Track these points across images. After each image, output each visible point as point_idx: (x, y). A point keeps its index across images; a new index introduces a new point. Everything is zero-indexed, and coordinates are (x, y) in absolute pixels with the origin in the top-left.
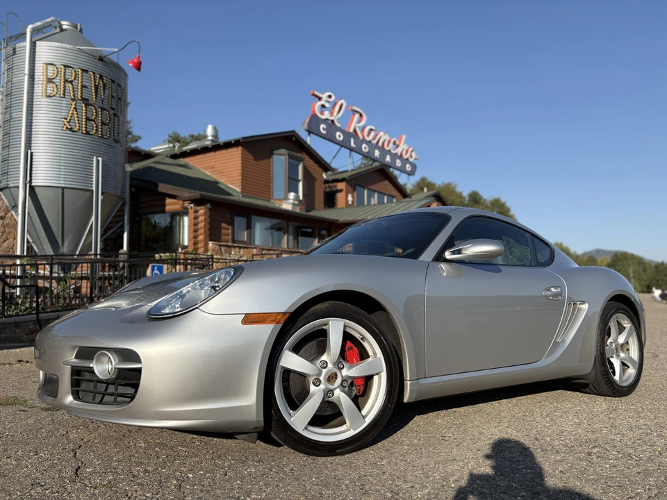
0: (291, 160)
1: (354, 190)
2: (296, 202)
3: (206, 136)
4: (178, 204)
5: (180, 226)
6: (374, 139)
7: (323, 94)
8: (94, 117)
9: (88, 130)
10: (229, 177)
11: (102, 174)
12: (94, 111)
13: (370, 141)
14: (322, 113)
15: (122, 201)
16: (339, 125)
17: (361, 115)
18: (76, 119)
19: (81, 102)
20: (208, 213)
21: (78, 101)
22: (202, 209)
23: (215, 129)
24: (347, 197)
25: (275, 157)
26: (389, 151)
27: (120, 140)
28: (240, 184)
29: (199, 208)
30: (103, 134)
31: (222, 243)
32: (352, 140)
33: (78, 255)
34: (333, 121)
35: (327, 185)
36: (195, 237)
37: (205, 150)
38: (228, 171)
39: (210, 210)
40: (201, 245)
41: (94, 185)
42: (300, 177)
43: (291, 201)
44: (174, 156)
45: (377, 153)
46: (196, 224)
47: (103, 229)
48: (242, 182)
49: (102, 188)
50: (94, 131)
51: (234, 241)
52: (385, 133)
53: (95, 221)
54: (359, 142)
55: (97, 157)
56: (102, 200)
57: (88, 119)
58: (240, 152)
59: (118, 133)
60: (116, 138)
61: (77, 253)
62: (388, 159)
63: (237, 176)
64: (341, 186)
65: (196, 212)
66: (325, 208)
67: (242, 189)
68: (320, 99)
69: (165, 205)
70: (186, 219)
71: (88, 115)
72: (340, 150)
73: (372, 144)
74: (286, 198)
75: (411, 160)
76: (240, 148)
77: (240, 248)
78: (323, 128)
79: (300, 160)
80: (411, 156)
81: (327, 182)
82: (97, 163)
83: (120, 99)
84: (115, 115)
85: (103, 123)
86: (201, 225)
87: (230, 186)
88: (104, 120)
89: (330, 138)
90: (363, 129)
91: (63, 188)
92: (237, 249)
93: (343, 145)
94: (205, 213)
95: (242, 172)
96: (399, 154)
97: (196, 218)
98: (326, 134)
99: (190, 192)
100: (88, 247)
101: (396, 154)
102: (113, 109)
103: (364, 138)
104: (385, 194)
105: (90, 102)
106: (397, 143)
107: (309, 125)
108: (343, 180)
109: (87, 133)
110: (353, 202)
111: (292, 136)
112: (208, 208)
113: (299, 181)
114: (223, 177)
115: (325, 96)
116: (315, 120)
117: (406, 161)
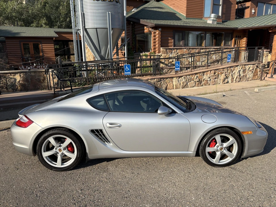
1: (257, 6)
4: (147, 29)
10: (181, 9)
15: (123, 30)
20: (160, 33)
22: (157, 31)
24: (251, 10)
28: (186, 12)
31: (167, 48)
35: (240, 4)
36: (154, 46)
38: (181, 6)
40: (157, 49)
41: (108, 25)
43: (212, 19)
46: (155, 39)
49: (111, 27)
51: (175, 46)
55: (108, 11)
63: (185, 8)
64: (248, 4)
65: (155, 33)
66: (236, 18)
67: (186, 15)
74: (210, 17)
77: (177, 49)
86: (157, 39)
87: (181, 14)
91: (96, 28)
92: (175, 50)
94: (158, 33)
95: (187, 5)
97: (155, 36)
99: (151, 24)
110: (255, 13)
112: (160, 31)
113: (220, 5)
114: (178, 9)
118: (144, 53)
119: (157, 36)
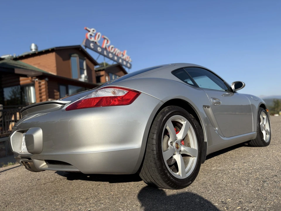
0: (80, 60)
1: (109, 75)
2: (86, 79)
3: (31, 50)
4: (28, 79)
5: (28, 92)
10: (49, 68)
13: (112, 53)
14: (91, 38)
16: (99, 44)
17: (108, 41)
20: (47, 84)
22: (43, 81)
23: (36, 46)
24: (106, 78)
25: (72, 58)
26: (120, 57)
28: (56, 71)
29: (41, 81)
32: (105, 52)
34: (96, 42)
36: (41, 97)
37: (34, 55)
38: (48, 65)
39: (48, 82)
40: (44, 101)
42: (85, 67)
43: (83, 79)
44: (16, 59)
45: (116, 58)
46: (40, 90)
54: (109, 53)
58: (54, 55)
62: (120, 61)
63: (54, 67)
64: (102, 73)
65: (40, 83)
67: (57, 73)
68: (89, 31)
69: (19, 81)
70: (32, 88)
72: (99, 56)
75: (130, 62)
76: (54, 53)
79: (84, 60)
80: (129, 60)
81: (96, 71)
86: (43, 90)
87: (50, 73)
89: (95, 50)
90: (109, 47)
93: (101, 53)
94: (45, 83)
95: (57, 65)
97: (40, 86)
98: (94, 48)
99: (35, 72)
101: (123, 59)
103: (110, 51)
106: (123, 54)
107: (86, 43)
110: (108, 80)
111: (80, 48)
112: (46, 81)
113: (84, 70)
114: (46, 69)
115: (91, 30)
116: (88, 42)
117: (127, 62)
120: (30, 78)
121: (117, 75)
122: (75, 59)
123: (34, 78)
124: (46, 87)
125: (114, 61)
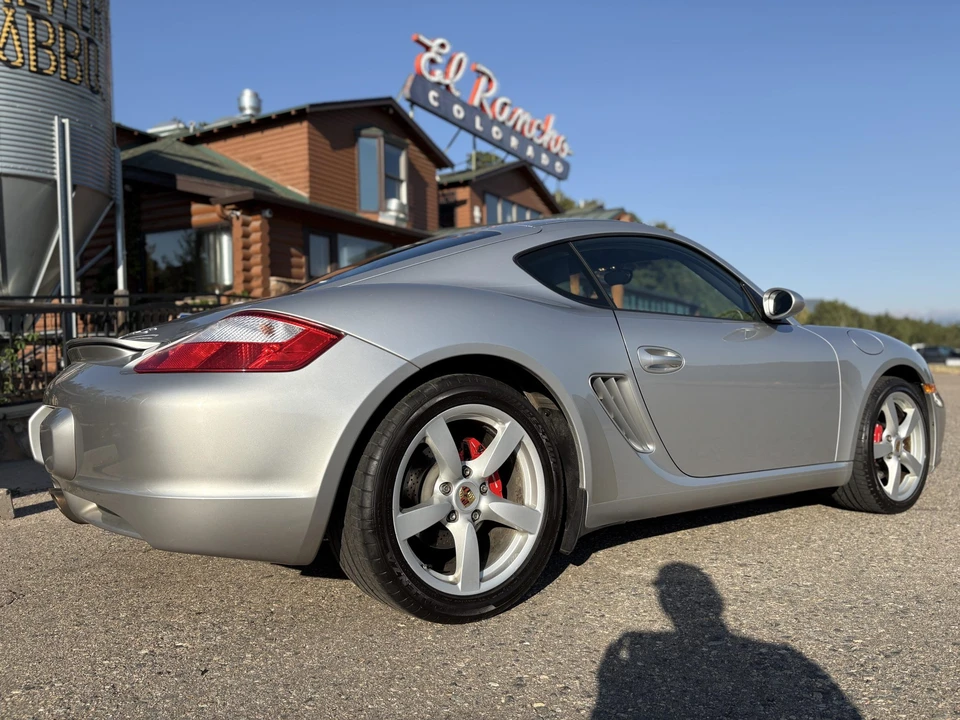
0: (389, 147)
1: (483, 200)
2: (402, 216)
3: (242, 109)
4: (213, 211)
5: (215, 251)
6: (510, 118)
7: (433, 39)
8: (51, 41)
9: (40, 65)
10: (287, 174)
11: (71, 150)
12: (51, 30)
13: (503, 123)
14: (431, 73)
15: (111, 203)
16: (457, 93)
17: (490, 80)
18: (17, 43)
19: (24, 11)
20: (267, 227)
21: (18, 10)
22: (256, 220)
23: (256, 96)
24: (472, 211)
25: (362, 141)
26: (531, 140)
27: (102, 90)
28: (307, 184)
29: (249, 218)
30: (70, 74)
31: (292, 281)
32: (478, 120)
33: (35, 298)
34: (447, 87)
35: (441, 192)
36: (247, 269)
37: (245, 128)
38: (286, 164)
39: (270, 221)
40: (256, 283)
41: (57, 171)
42: (403, 174)
43: (393, 214)
44: (191, 140)
45: (514, 142)
46: (246, 247)
47: (80, 253)
48: (311, 182)
49: (73, 177)
50: (52, 68)
51: (311, 277)
52: (526, 110)
53: (63, 238)
54: (490, 123)
55: (61, 117)
56: (74, 200)
57: (38, 45)
58: (306, 130)
59: (97, 76)
60: (93, 84)
61: (35, 294)
62: (530, 152)
63: (302, 171)
64: (463, 193)
65: (246, 224)
66: (439, 228)
67: (311, 192)
68: (428, 48)
69: (189, 215)
70: (225, 239)
71: (39, 38)
72: (457, 134)
73: (507, 128)
74: (386, 210)
75: (563, 155)
76: (305, 124)
78: (435, 98)
79: (402, 147)
80: (562, 150)
81: (441, 187)
82: (60, 127)
83: (97, 12)
84: (90, 41)
85: (68, 55)
86: (256, 248)
87: (290, 188)
88: (70, 48)
89: (443, 114)
90: (493, 103)
93: (464, 126)
94: (261, 225)
95: (310, 165)
96: (545, 145)
97: (246, 235)
98: (439, 107)
99: (234, 190)
100: (52, 283)
101: (541, 145)
102: (85, 29)
103: (495, 118)
104: (527, 208)
105: (42, 12)
106: (543, 127)
107: (413, 90)
108: (465, 183)
109: (40, 71)
110: (481, 219)
111: (389, 107)
112: (266, 218)
113: (401, 181)
114: (278, 173)
115: (435, 44)
116: (420, 84)
117: (555, 157)
118: (193, 299)
119: (255, 236)
120: (218, 207)
121: (513, 203)
122: (371, 146)
123: (228, 207)
124: (262, 239)
125: (510, 152)
